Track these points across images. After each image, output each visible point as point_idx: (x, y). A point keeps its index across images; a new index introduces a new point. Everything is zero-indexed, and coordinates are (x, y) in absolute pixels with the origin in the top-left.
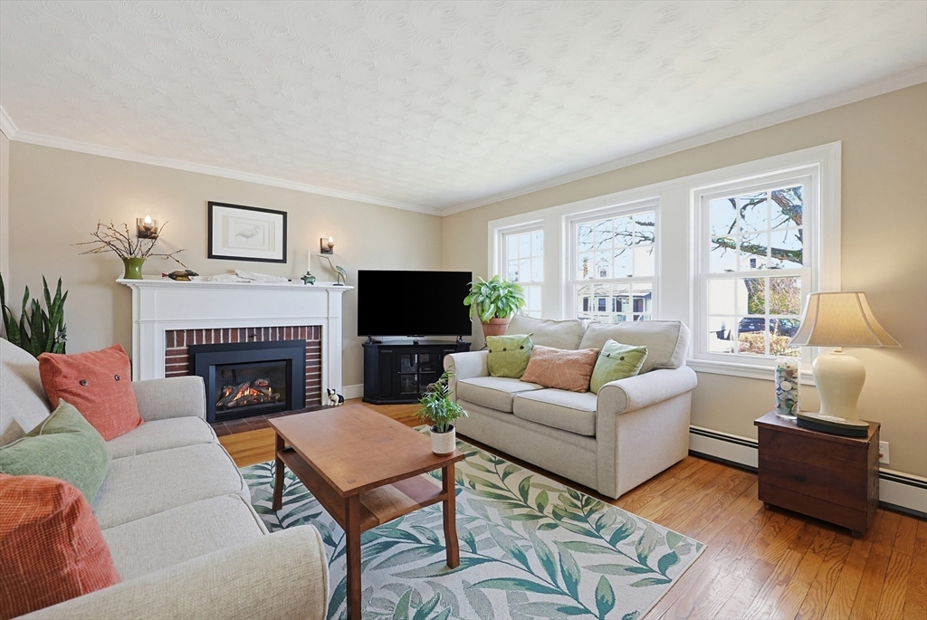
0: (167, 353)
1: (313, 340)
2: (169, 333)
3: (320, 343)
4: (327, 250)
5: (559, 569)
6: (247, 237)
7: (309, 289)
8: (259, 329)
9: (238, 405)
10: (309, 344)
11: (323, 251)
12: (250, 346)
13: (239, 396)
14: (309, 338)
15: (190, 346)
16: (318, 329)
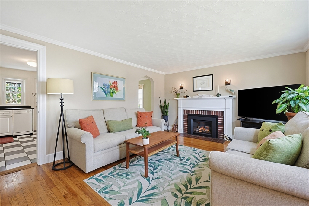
0: (184, 115)
1: (221, 116)
2: (184, 110)
3: (223, 117)
4: (227, 84)
5: (149, 198)
6: (202, 84)
7: (218, 98)
8: (204, 111)
9: (198, 132)
10: (219, 117)
11: (226, 85)
12: (201, 116)
13: (201, 129)
14: (219, 115)
15: (188, 114)
16: (222, 112)
